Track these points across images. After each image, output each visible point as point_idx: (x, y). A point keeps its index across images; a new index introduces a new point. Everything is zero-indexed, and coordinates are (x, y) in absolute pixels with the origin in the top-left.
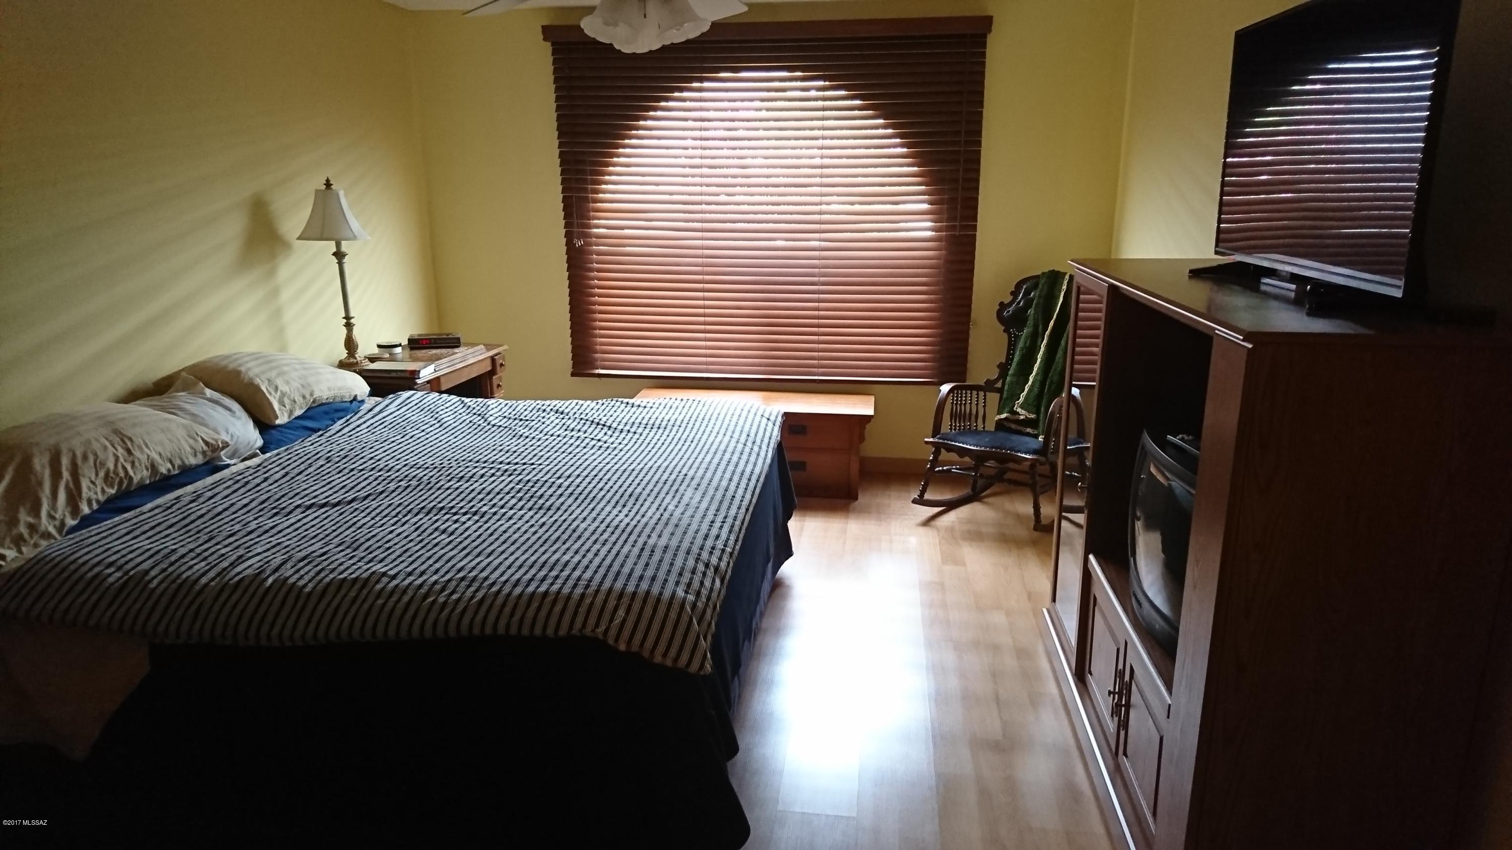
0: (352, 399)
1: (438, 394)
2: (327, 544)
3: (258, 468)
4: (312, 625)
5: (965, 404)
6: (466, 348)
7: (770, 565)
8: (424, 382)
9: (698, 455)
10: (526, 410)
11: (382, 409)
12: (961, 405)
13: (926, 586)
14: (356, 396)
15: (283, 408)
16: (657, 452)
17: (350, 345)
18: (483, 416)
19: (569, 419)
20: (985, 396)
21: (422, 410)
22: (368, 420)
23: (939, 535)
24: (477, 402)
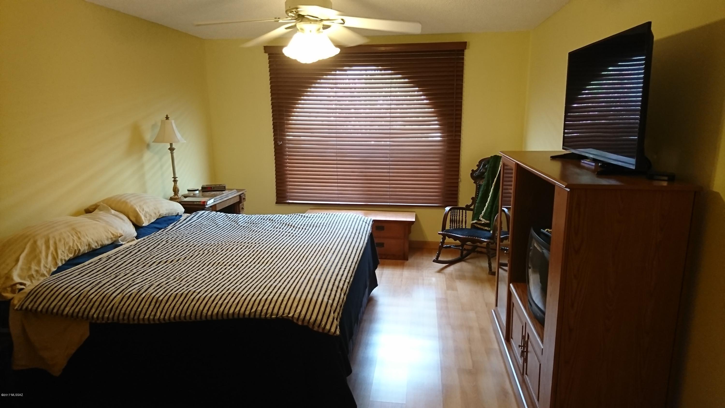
0: (176, 214)
1: (216, 212)
2: (168, 279)
3: (135, 246)
4: (163, 314)
5: (457, 216)
6: (228, 191)
7: (367, 290)
8: (209, 207)
9: (334, 239)
10: (255, 219)
11: (191, 219)
12: (455, 216)
13: (438, 300)
14: (178, 213)
15: (146, 218)
16: (315, 237)
17: (176, 190)
18: (236, 222)
19: (275, 223)
20: (466, 212)
21: (208, 219)
22: (184, 224)
23: (445, 277)
24: (233, 215)
